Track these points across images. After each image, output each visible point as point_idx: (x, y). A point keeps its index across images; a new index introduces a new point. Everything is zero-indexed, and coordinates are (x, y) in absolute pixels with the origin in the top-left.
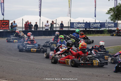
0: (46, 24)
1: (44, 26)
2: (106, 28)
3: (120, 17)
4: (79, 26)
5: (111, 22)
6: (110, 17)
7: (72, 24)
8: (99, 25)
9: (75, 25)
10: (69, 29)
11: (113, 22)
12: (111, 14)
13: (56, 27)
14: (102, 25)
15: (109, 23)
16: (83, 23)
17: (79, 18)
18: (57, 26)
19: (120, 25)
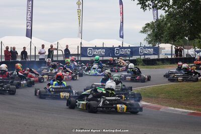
0: (41, 50)
1: (37, 54)
2: (140, 55)
3: (162, 37)
4: (95, 53)
5: (149, 45)
6: (147, 38)
7: (84, 50)
8: (128, 51)
9: (88, 51)
10: (79, 58)
11: (151, 45)
12: (149, 33)
13: (58, 56)
14: (134, 51)
15: (145, 47)
16: (103, 48)
17: (96, 40)
18: (60, 53)
19: (162, 51)
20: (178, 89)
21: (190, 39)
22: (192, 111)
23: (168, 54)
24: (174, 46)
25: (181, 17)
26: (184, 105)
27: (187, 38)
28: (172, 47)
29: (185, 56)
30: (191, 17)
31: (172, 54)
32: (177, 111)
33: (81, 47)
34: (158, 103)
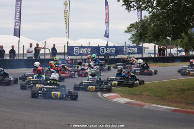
0: (29, 49)
1: (25, 52)
3: (146, 37)
4: (81, 52)
5: (133, 45)
6: (131, 38)
7: (70, 50)
8: (113, 51)
9: (75, 50)
11: (135, 45)
12: (133, 33)
13: (45, 54)
14: (119, 50)
15: (129, 47)
16: (89, 47)
17: (82, 39)
18: (47, 51)
19: (146, 50)
20: (160, 87)
21: (173, 39)
22: (174, 108)
23: (151, 53)
24: (157, 46)
25: (164, 17)
26: (167, 102)
27: (170, 38)
28: (155, 47)
29: (168, 56)
30: (174, 17)
31: (155, 54)
32: (160, 108)
33: (68, 46)
34: (141, 100)
